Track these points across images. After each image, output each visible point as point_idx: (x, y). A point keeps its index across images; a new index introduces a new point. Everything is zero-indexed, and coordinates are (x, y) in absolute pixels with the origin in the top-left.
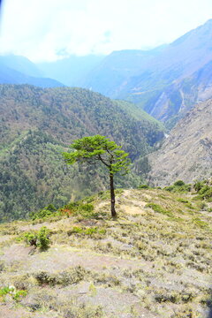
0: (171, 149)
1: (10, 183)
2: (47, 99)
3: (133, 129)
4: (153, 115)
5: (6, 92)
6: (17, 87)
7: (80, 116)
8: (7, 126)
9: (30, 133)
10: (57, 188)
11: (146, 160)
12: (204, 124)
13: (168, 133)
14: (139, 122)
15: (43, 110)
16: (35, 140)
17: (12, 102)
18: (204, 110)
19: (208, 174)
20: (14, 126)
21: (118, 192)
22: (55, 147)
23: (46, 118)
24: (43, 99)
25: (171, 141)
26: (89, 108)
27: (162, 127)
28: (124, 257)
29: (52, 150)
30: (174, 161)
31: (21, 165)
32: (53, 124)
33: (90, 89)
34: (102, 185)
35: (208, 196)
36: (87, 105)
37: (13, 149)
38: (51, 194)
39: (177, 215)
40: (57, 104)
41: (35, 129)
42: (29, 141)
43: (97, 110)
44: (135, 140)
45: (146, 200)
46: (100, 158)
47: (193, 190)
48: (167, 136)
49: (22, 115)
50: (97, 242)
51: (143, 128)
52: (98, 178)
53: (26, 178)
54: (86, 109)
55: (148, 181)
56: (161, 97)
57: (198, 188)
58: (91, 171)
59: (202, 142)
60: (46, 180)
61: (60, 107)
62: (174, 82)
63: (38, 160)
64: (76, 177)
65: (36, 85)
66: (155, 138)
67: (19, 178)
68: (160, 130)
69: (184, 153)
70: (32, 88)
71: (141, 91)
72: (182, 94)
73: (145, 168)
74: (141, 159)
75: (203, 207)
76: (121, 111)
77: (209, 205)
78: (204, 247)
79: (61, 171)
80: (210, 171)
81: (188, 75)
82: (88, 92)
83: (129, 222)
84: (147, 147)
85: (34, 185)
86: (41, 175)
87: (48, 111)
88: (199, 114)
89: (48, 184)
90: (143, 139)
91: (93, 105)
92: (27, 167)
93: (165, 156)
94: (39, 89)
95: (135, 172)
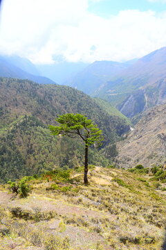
0: (134, 140)
1: (5, 156)
2: (41, 92)
3: (106, 121)
4: (123, 112)
5: (11, 85)
6: (19, 81)
7: (66, 108)
8: (9, 110)
9: (26, 117)
10: (42, 163)
11: (115, 146)
12: (162, 122)
13: (133, 127)
14: (111, 117)
15: (38, 101)
16: (29, 123)
17: (14, 92)
18: (162, 111)
19: (163, 162)
20: (14, 111)
21: (90, 168)
22: (44, 130)
23: (40, 107)
24: (38, 93)
25: (135, 133)
26: (73, 102)
27: (128, 122)
28: (92, 209)
29: (42, 132)
30: (136, 150)
31: (16, 142)
32: (44, 112)
33: (76, 88)
34: (78, 164)
35: (162, 178)
36: (72, 100)
37: (11, 128)
38: (37, 167)
39: (137, 190)
40: (49, 98)
41: (29, 114)
42: (24, 124)
43: (80, 105)
44: (106, 130)
45: (112, 176)
46: (79, 133)
47: (151, 173)
48: (132, 129)
49: (21, 103)
50: (70, 198)
51: (114, 122)
52: (76, 157)
53: (18, 152)
54: (71, 103)
55: (114, 163)
56: (130, 99)
57: (154, 171)
58: (70, 152)
59: (159, 136)
60: (34, 155)
61: (51, 100)
62: (140, 88)
63: (29, 139)
64: (58, 156)
65: (35, 81)
66: (122, 130)
67: (13, 152)
68: (127, 124)
69: (144, 144)
70: (31, 83)
71: (115, 92)
72: (146, 98)
73: (113, 153)
74: (110, 145)
75: (157, 186)
76: (98, 107)
77: (163, 186)
78: (160, 211)
79: (47, 150)
80: (165, 159)
81: (152, 83)
82: (74, 90)
83: (97, 189)
84: (116, 137)
85: (24, 158)
86: (30, 151)
87: (41, 102)
88: (158, 113)
89: (35, 159)
90: (113, 130)
91: (76, 100)
92: (20, 144)
93: (130, 145)
94: (36, 85)
95: (105, 155)
